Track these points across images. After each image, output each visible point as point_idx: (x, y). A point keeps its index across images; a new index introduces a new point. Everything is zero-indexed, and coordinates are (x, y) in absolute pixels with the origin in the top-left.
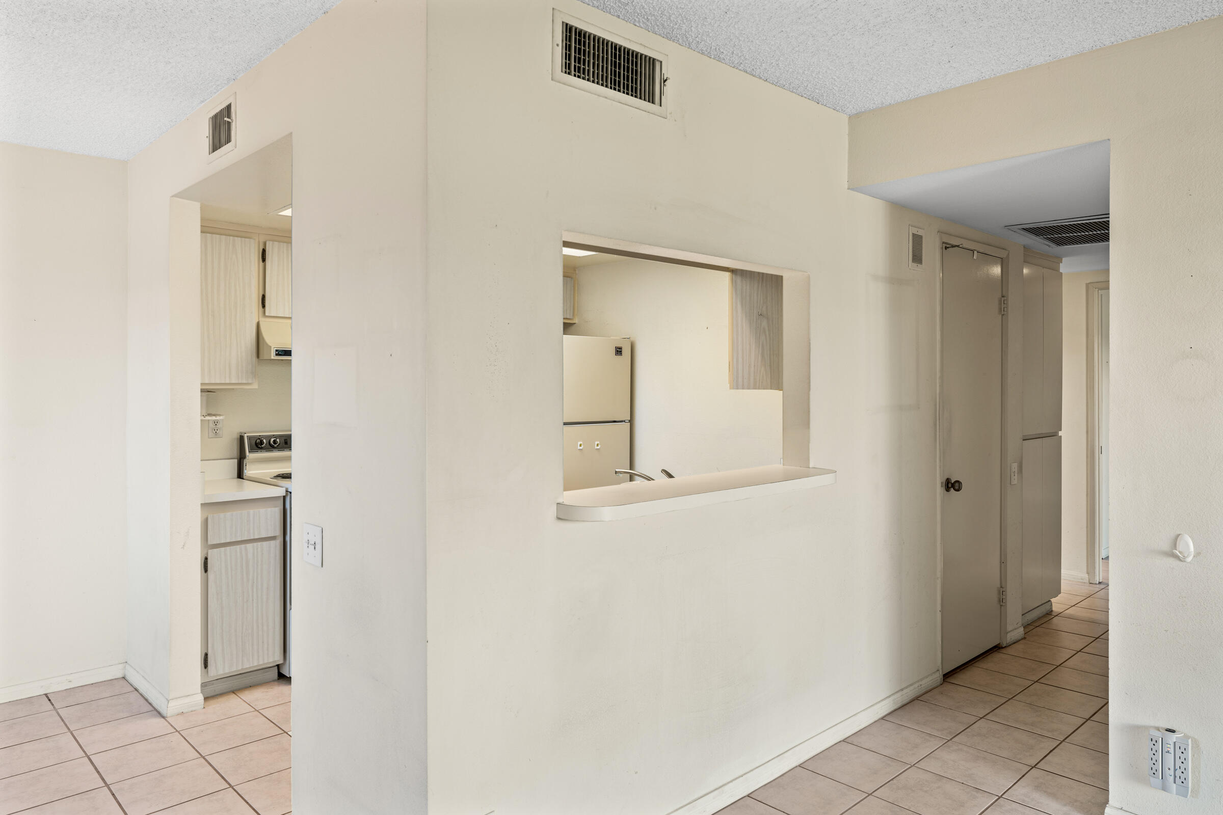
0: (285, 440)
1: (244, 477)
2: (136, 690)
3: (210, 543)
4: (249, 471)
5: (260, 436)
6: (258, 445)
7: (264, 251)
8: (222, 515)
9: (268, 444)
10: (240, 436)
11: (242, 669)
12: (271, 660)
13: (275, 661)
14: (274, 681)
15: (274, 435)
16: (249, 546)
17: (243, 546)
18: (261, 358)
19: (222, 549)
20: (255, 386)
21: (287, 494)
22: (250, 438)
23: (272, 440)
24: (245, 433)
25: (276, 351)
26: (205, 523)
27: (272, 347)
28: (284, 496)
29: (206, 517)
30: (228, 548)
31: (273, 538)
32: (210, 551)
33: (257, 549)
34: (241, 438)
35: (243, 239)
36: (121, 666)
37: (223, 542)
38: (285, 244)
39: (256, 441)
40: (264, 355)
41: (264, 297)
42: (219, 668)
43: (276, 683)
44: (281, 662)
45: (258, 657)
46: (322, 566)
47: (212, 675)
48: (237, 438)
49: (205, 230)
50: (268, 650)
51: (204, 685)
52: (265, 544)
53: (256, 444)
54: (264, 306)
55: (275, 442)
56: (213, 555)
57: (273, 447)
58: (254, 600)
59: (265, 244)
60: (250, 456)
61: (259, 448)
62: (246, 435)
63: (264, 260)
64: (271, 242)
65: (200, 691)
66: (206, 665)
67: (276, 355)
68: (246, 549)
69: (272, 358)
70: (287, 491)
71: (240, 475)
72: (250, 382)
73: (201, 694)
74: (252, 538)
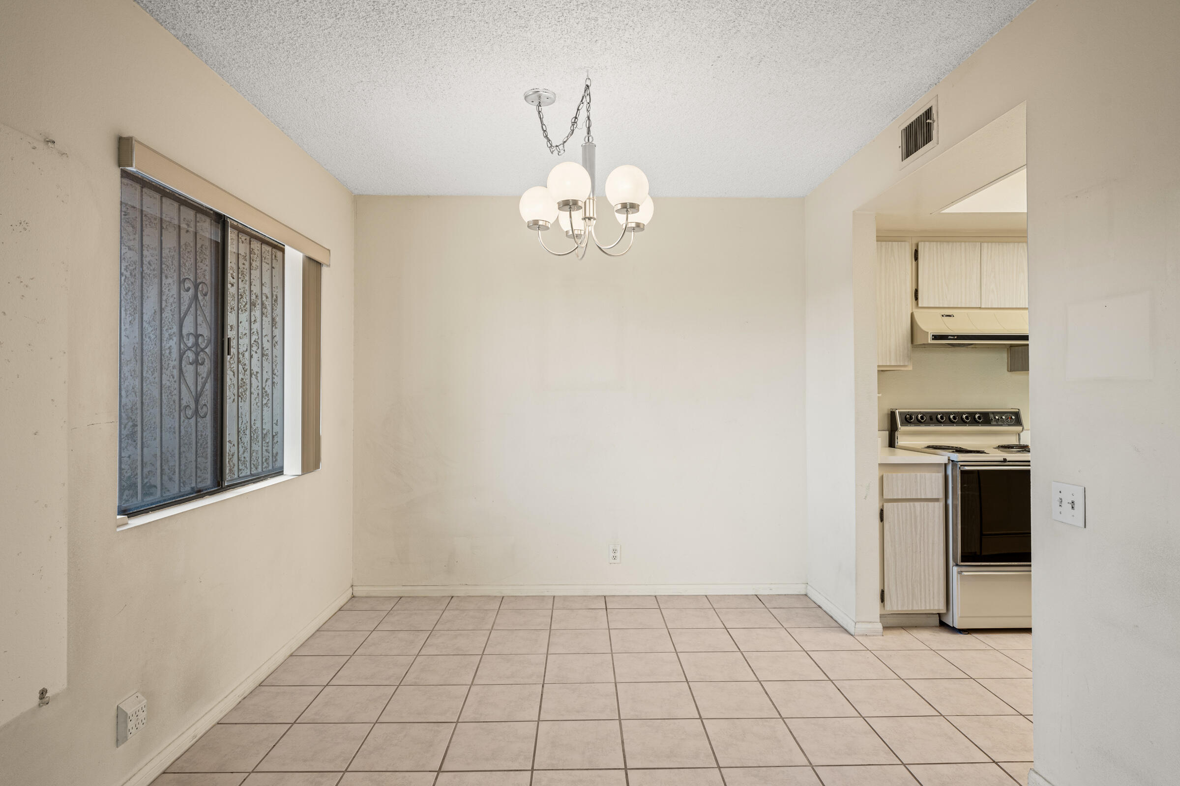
0: (930, 416)
1: (896, 447)
2: (819, 607)
3: (885, 497)
4: (901, 441)
5: (909, 412)
6: (909, 419)
7: (916, 252)
8: (894, 475)
9: (916, 420)
10: (891, 412)
11: (912, 610)
12: (936, 608)
13: (939, 610)
14: (936, 627)
15: (920, 412)
16: (917, 504)
17: (912, 503)
18: (915, 343)
19: (895, 504)
20: (910, 368)
21: (949, 463)
22: (900, 413)
23: (920, 416)
24: (897, 409)
25: (933, 335)
26: (882, 479)
27: (929, 333)
28: (945, 464)
29: (881, 475)
30: (900, 504)
31: (937, 500)
32: (885, 504)
33: (923, 508)
34: (892, 414)
35: (899, 243)
36: (804, 586)
37: (895, 498)
38: (935, 243)
39: (906, 417)
40: (919, 341)
41: (916, 291)
42: (895, 605)
43: (938, 629)
44: (944, 611)
45: (925, 602)
46: (1085, 527)
47: (888, 609)
48: (888, 414)
49: (880, 239)
50: (933, 598)
51: (882, 616)
52: (931, 504)
53: (906, 418)
54: (916, 298)
55: (922, 418)
56: (887, 507)
57: (920, 422)
58: (922, 552)
59: (917, 245)
60: (901, 428)
61: (909, 422)
62: (897, 411)
63: (916, 258)
64: (923, 243)
65: (879, 621)
66: (882, 600)
67: (933, 339)
68: (914, 506)
69: (930, 342)
70: (949, 460)
71: (892, 444)
72: (906, 364)
73: (880, 623)
74: (919, 497)
